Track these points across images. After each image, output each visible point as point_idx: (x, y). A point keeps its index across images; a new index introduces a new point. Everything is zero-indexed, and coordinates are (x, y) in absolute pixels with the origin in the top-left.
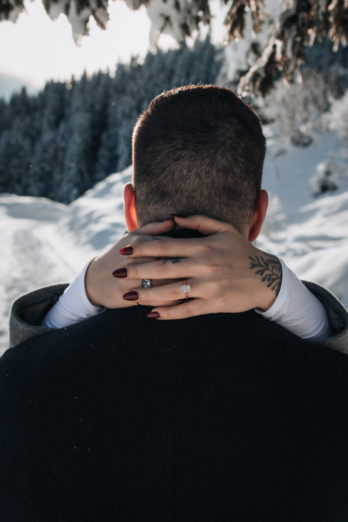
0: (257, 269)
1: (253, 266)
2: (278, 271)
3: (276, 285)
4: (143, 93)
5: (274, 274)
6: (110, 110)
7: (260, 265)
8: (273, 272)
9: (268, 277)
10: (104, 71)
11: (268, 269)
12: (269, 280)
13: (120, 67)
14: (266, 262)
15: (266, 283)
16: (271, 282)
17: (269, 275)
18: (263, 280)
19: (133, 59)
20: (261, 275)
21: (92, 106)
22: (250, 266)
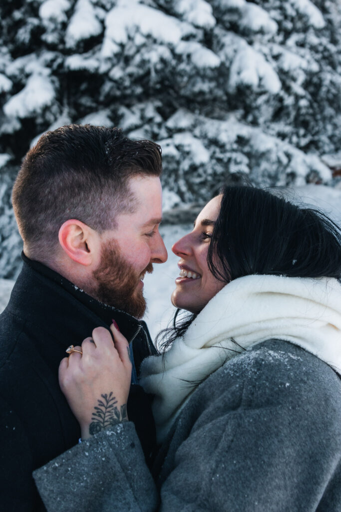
0: (103, 400)
1: (105, 397)
2: (110, 417)
3: (97, 419)
5: (105, 415)
7: (108, 402)
8: (106, 412)
9: (99, 410)
11: (106, 408)
12: (98, 412)
14: (113, 406)
15: (95, 411)
16: (97, 414)
17: (102, 411)
18: (96, 408)
20: (99, 405)
22: (104, 394)
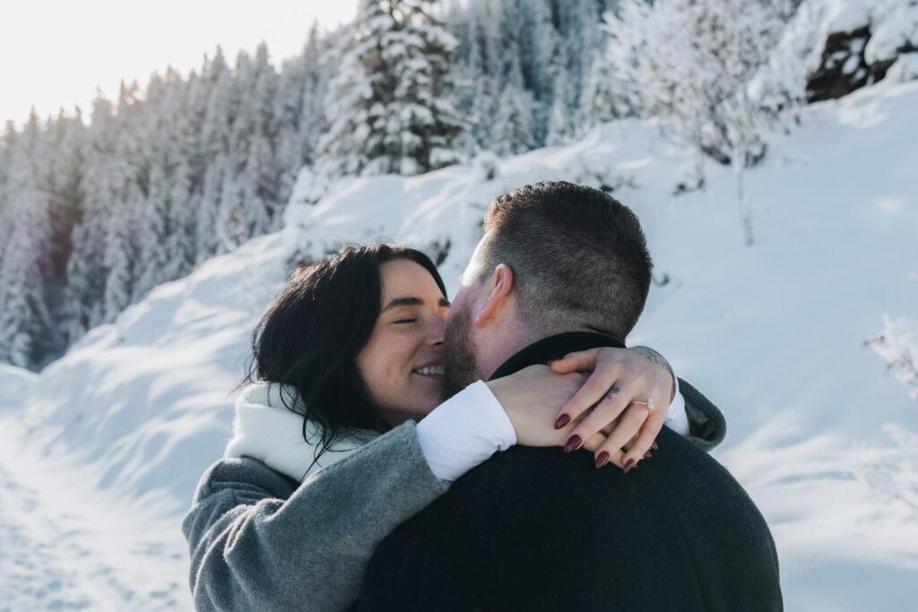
4: (148, 152)
6: (85, 185)
10: (70, 113)
13: (101, 106)
19: (125, 92)
21: (51, 179)
